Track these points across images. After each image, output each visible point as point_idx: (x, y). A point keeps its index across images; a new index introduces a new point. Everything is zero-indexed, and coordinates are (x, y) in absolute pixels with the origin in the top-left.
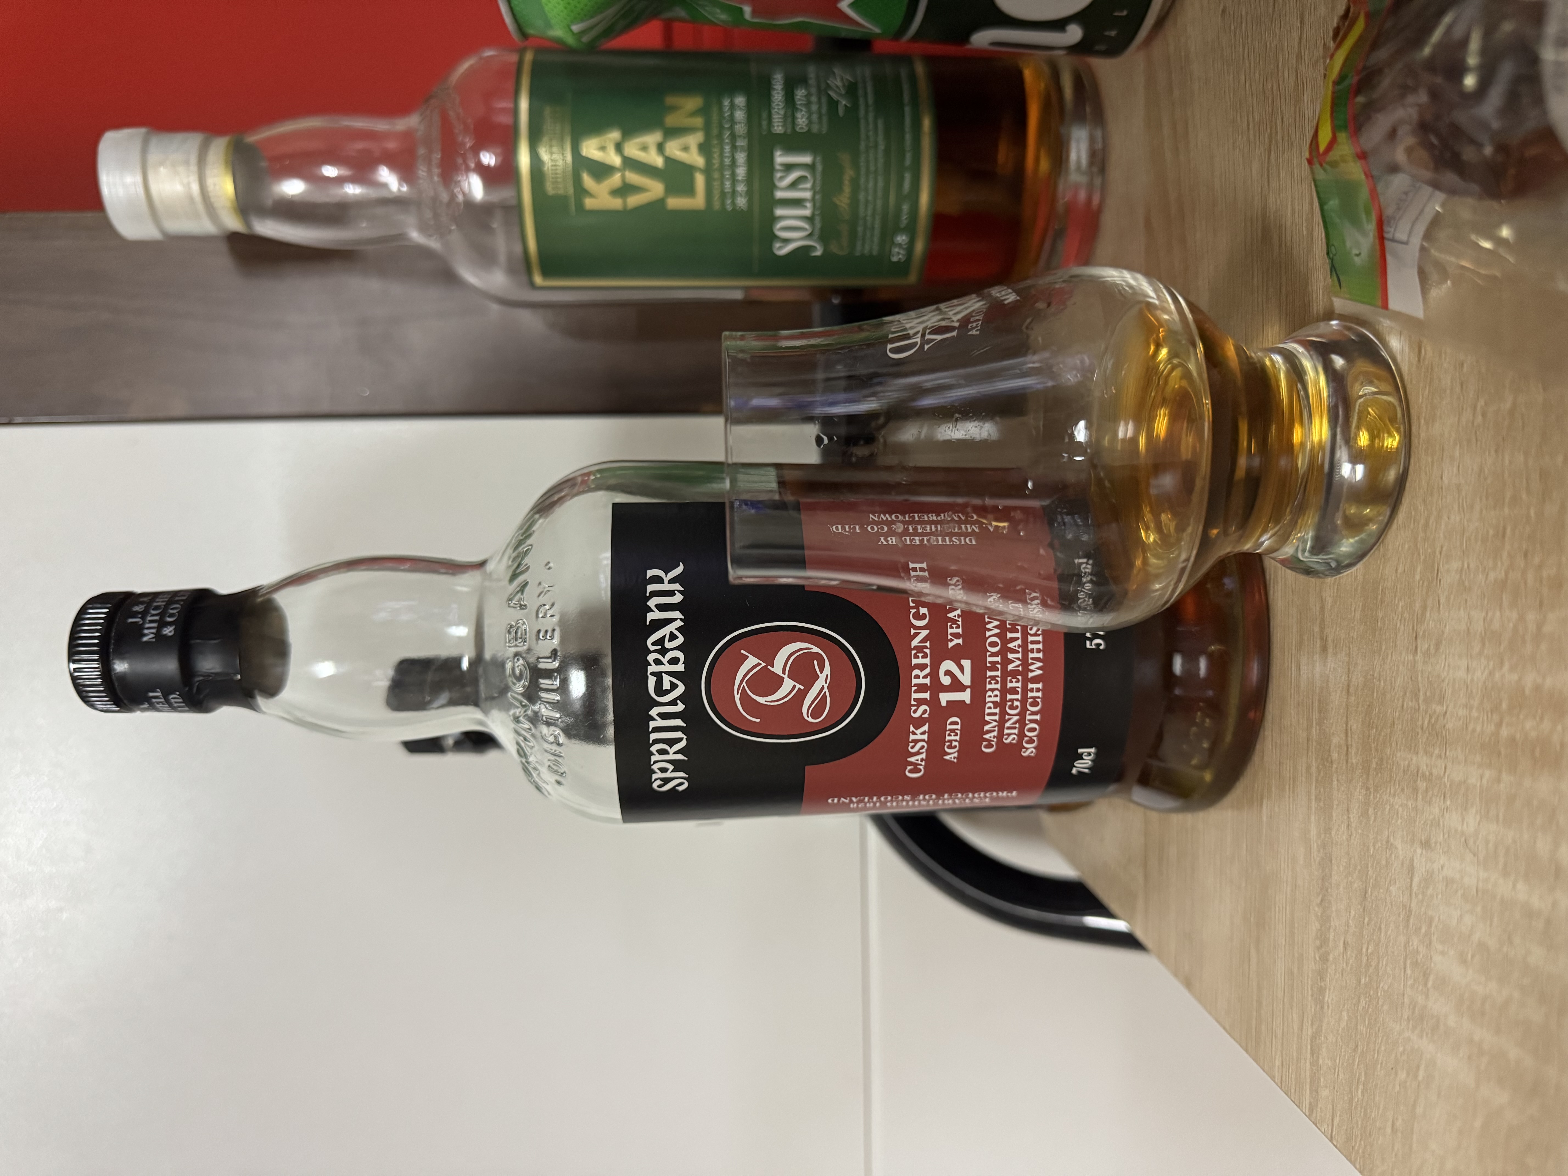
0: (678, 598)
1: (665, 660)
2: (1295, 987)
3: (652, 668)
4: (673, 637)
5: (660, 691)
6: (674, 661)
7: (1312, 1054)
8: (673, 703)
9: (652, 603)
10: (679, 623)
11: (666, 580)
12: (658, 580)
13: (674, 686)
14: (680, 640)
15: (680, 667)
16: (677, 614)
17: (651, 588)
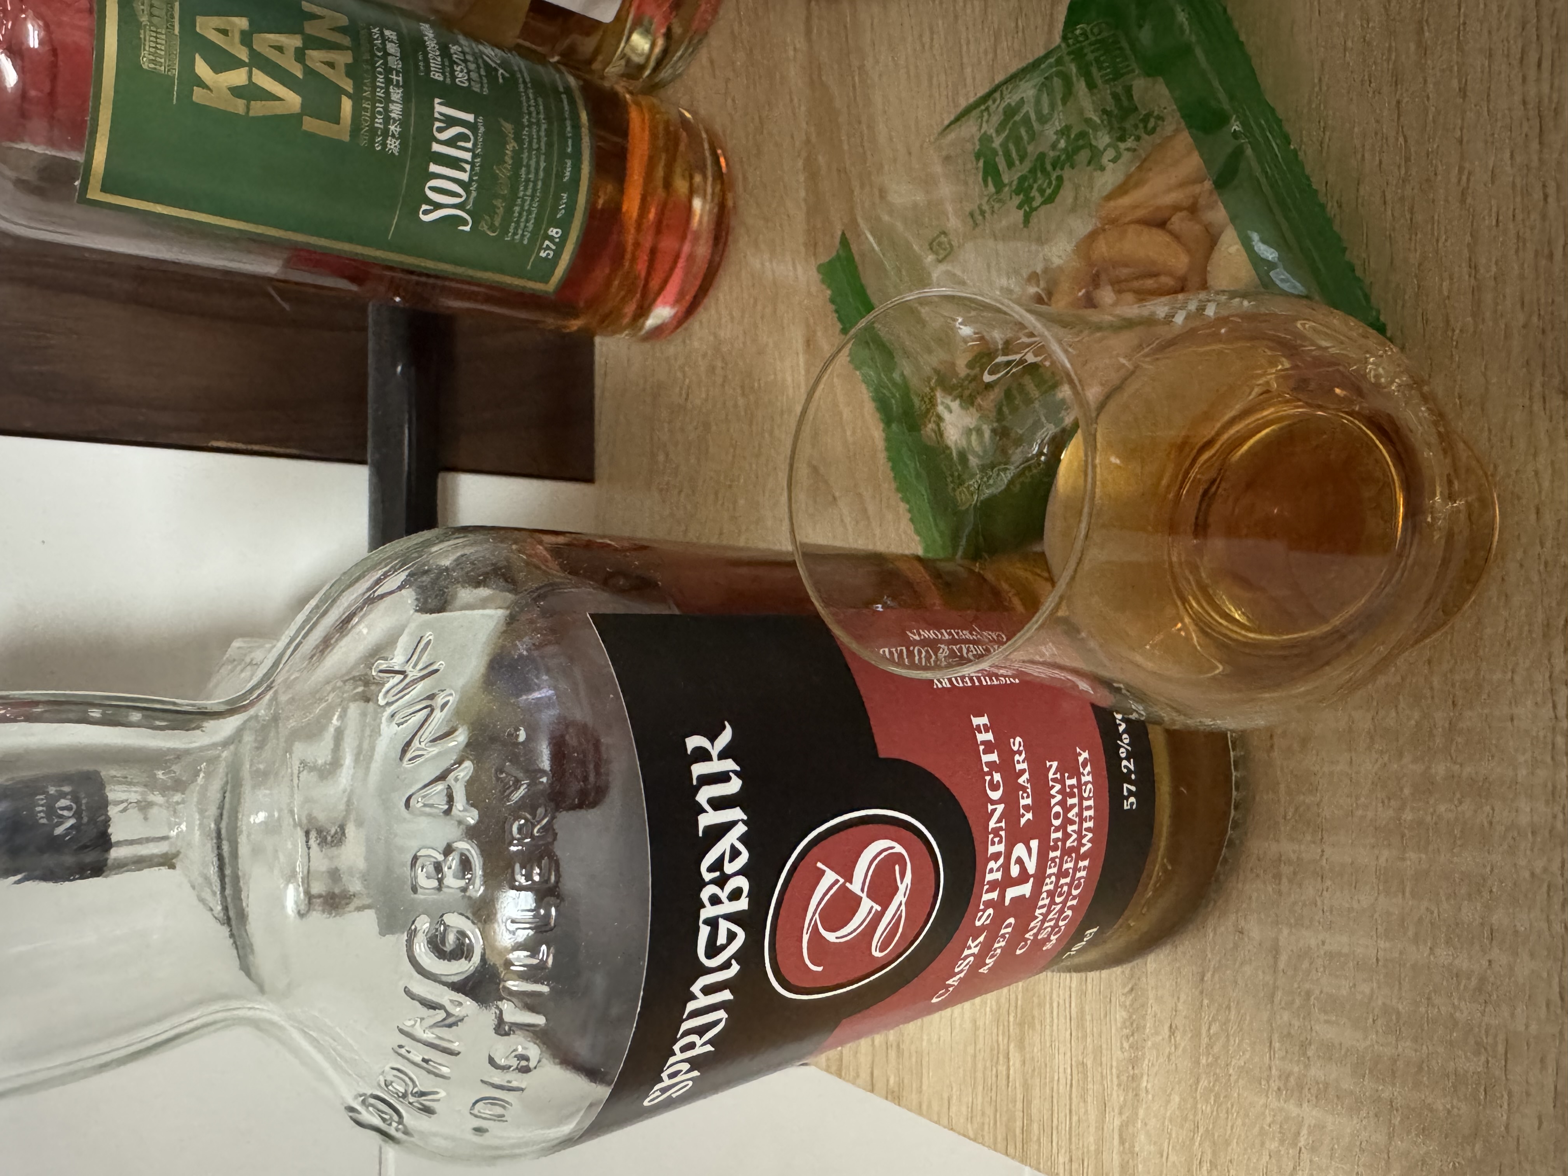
0: (734, 786)
1: (723, 895)
3: (705, 913)
4: (735, 854)
5: (713, 950)
6: (735, 895)
8: (726, 965)
9: (703, 795)
10: (741, 829)
11: (714, 754)
12: (703, 755)
13: (732, 936)
14: (744, 857)
15: (743, 904)
16: (737, 814)
17: (698, 769)
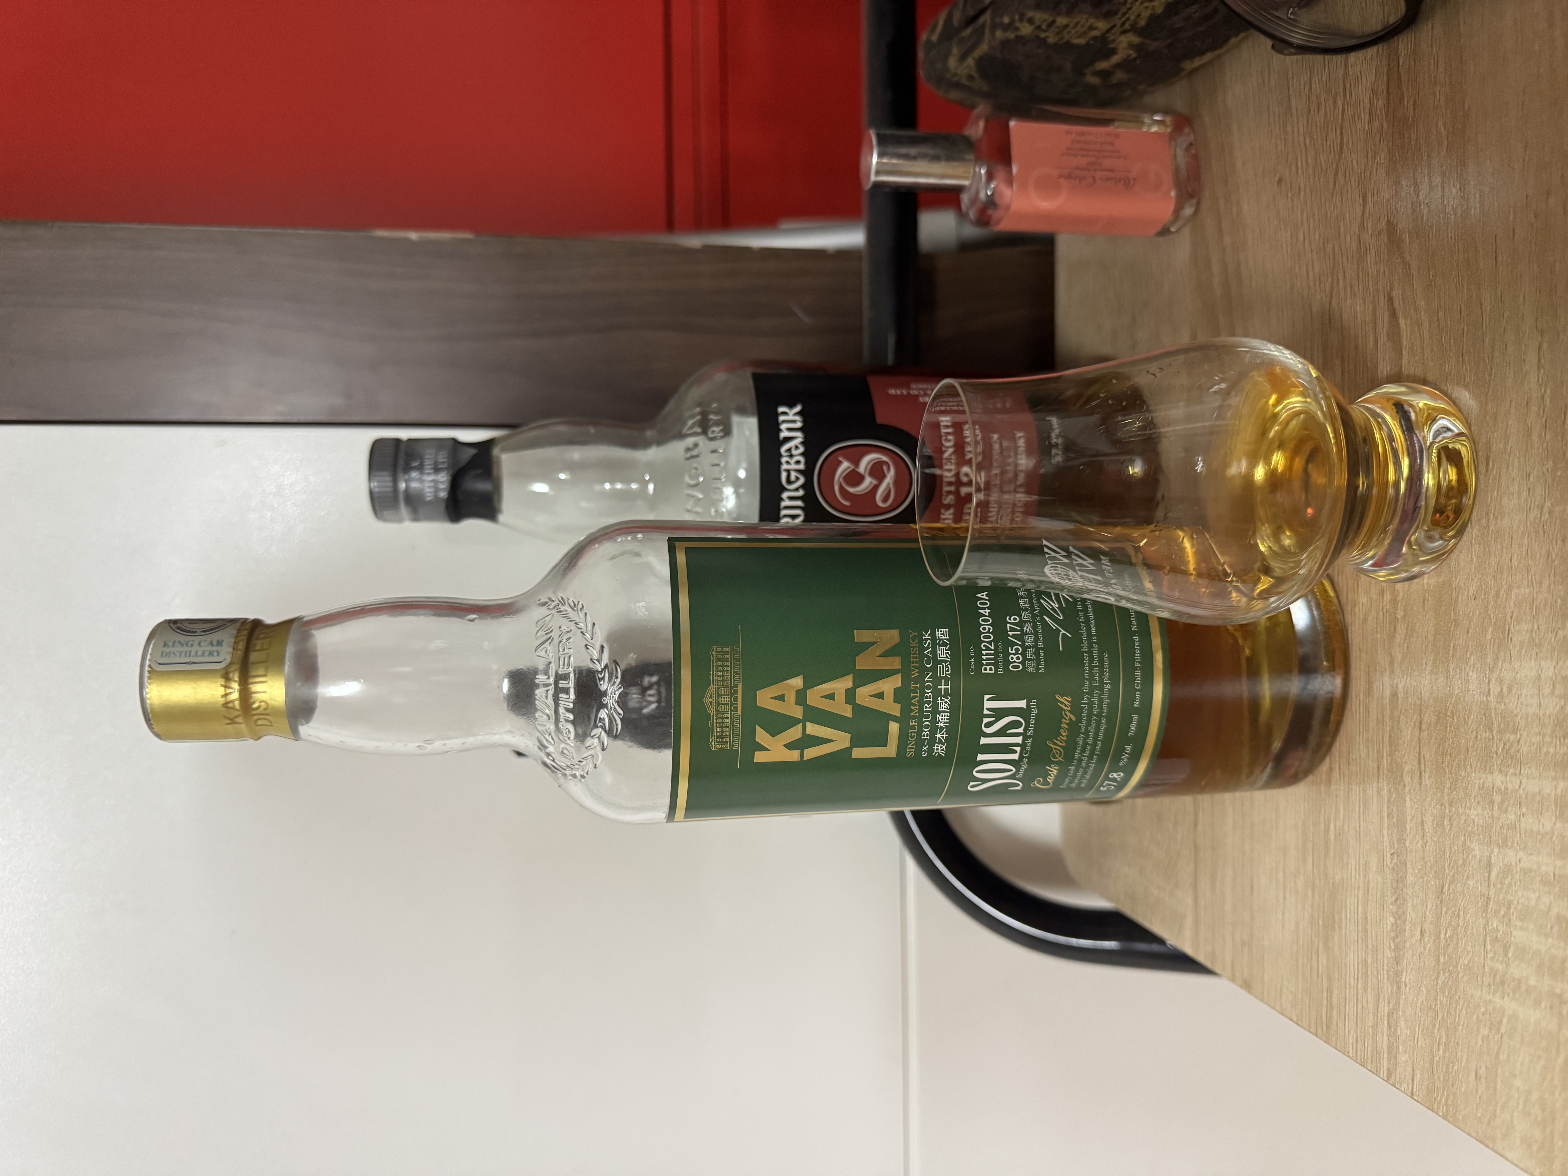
2: (1369, 973)
7: (1389, 1027)
